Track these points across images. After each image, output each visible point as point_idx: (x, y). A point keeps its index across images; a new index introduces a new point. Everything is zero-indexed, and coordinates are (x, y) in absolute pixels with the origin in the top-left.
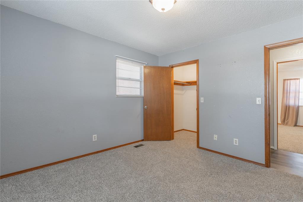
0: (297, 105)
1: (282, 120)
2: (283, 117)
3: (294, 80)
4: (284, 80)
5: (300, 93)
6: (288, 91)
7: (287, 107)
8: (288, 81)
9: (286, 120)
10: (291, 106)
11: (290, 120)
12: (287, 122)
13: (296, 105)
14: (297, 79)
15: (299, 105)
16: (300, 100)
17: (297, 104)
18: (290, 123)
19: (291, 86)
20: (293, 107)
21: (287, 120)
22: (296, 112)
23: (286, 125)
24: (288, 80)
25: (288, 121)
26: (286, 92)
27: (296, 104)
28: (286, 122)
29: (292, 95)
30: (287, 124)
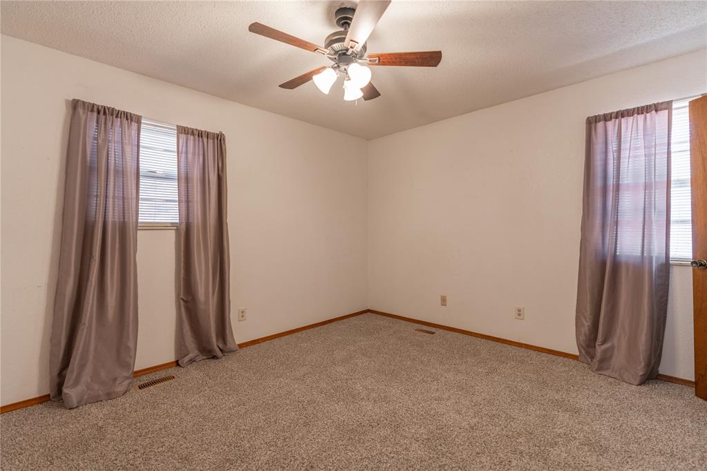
0: (655, 254)
1: (582, 338)
2: (587, 324)
3: (641, 117)
4: (592, 122)
5: (673, 190)
6: (611, 182)
7: (603, 264)
8: (610, 124)
9: (598, 343)
10: (623, 259)
11: (620, 340)
12: (605, 352)
13: (651, 258)
14: (656, 108)
15: (672, 254)
16: (673, 227)
17: (657, 250)
18: (618, 359)
19: (624, 154)
20: (639, 268)
21: (604, 342)
22: (651, 296)
23: (598, 370)
24: (607, 118)
25: (612, 348)
26: (598, 183)
27: (650, 251)
28: (599, 350)
29: (629, 203)
30: (603, 365)
